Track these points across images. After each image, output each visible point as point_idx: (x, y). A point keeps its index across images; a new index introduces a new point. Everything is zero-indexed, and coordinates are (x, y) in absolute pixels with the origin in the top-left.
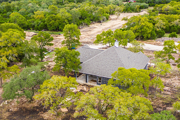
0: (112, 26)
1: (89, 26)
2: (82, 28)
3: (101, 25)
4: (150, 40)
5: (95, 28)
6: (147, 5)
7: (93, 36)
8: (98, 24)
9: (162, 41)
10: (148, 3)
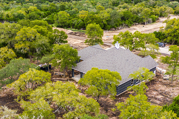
1: (129, 27)
2: (121, 29)
3: (143, 27)
5: (135, 29)
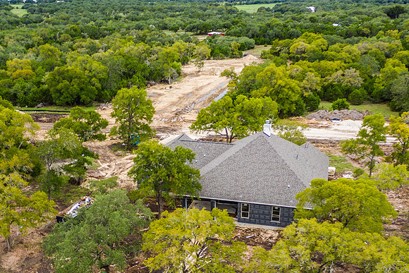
0: (197, 90)
4: (293, 118)
5: (160, 95)
6: (252, 41)
7: (166, 114)
8: (162, 86)
9: (319, 119)
10: (253, 37)
